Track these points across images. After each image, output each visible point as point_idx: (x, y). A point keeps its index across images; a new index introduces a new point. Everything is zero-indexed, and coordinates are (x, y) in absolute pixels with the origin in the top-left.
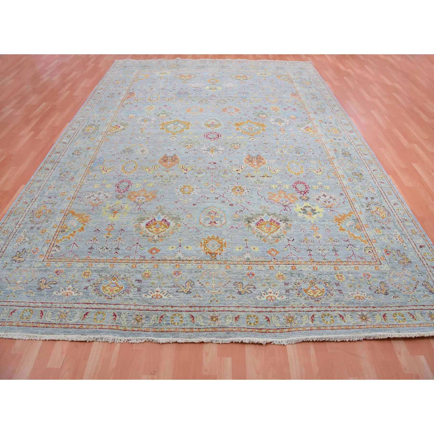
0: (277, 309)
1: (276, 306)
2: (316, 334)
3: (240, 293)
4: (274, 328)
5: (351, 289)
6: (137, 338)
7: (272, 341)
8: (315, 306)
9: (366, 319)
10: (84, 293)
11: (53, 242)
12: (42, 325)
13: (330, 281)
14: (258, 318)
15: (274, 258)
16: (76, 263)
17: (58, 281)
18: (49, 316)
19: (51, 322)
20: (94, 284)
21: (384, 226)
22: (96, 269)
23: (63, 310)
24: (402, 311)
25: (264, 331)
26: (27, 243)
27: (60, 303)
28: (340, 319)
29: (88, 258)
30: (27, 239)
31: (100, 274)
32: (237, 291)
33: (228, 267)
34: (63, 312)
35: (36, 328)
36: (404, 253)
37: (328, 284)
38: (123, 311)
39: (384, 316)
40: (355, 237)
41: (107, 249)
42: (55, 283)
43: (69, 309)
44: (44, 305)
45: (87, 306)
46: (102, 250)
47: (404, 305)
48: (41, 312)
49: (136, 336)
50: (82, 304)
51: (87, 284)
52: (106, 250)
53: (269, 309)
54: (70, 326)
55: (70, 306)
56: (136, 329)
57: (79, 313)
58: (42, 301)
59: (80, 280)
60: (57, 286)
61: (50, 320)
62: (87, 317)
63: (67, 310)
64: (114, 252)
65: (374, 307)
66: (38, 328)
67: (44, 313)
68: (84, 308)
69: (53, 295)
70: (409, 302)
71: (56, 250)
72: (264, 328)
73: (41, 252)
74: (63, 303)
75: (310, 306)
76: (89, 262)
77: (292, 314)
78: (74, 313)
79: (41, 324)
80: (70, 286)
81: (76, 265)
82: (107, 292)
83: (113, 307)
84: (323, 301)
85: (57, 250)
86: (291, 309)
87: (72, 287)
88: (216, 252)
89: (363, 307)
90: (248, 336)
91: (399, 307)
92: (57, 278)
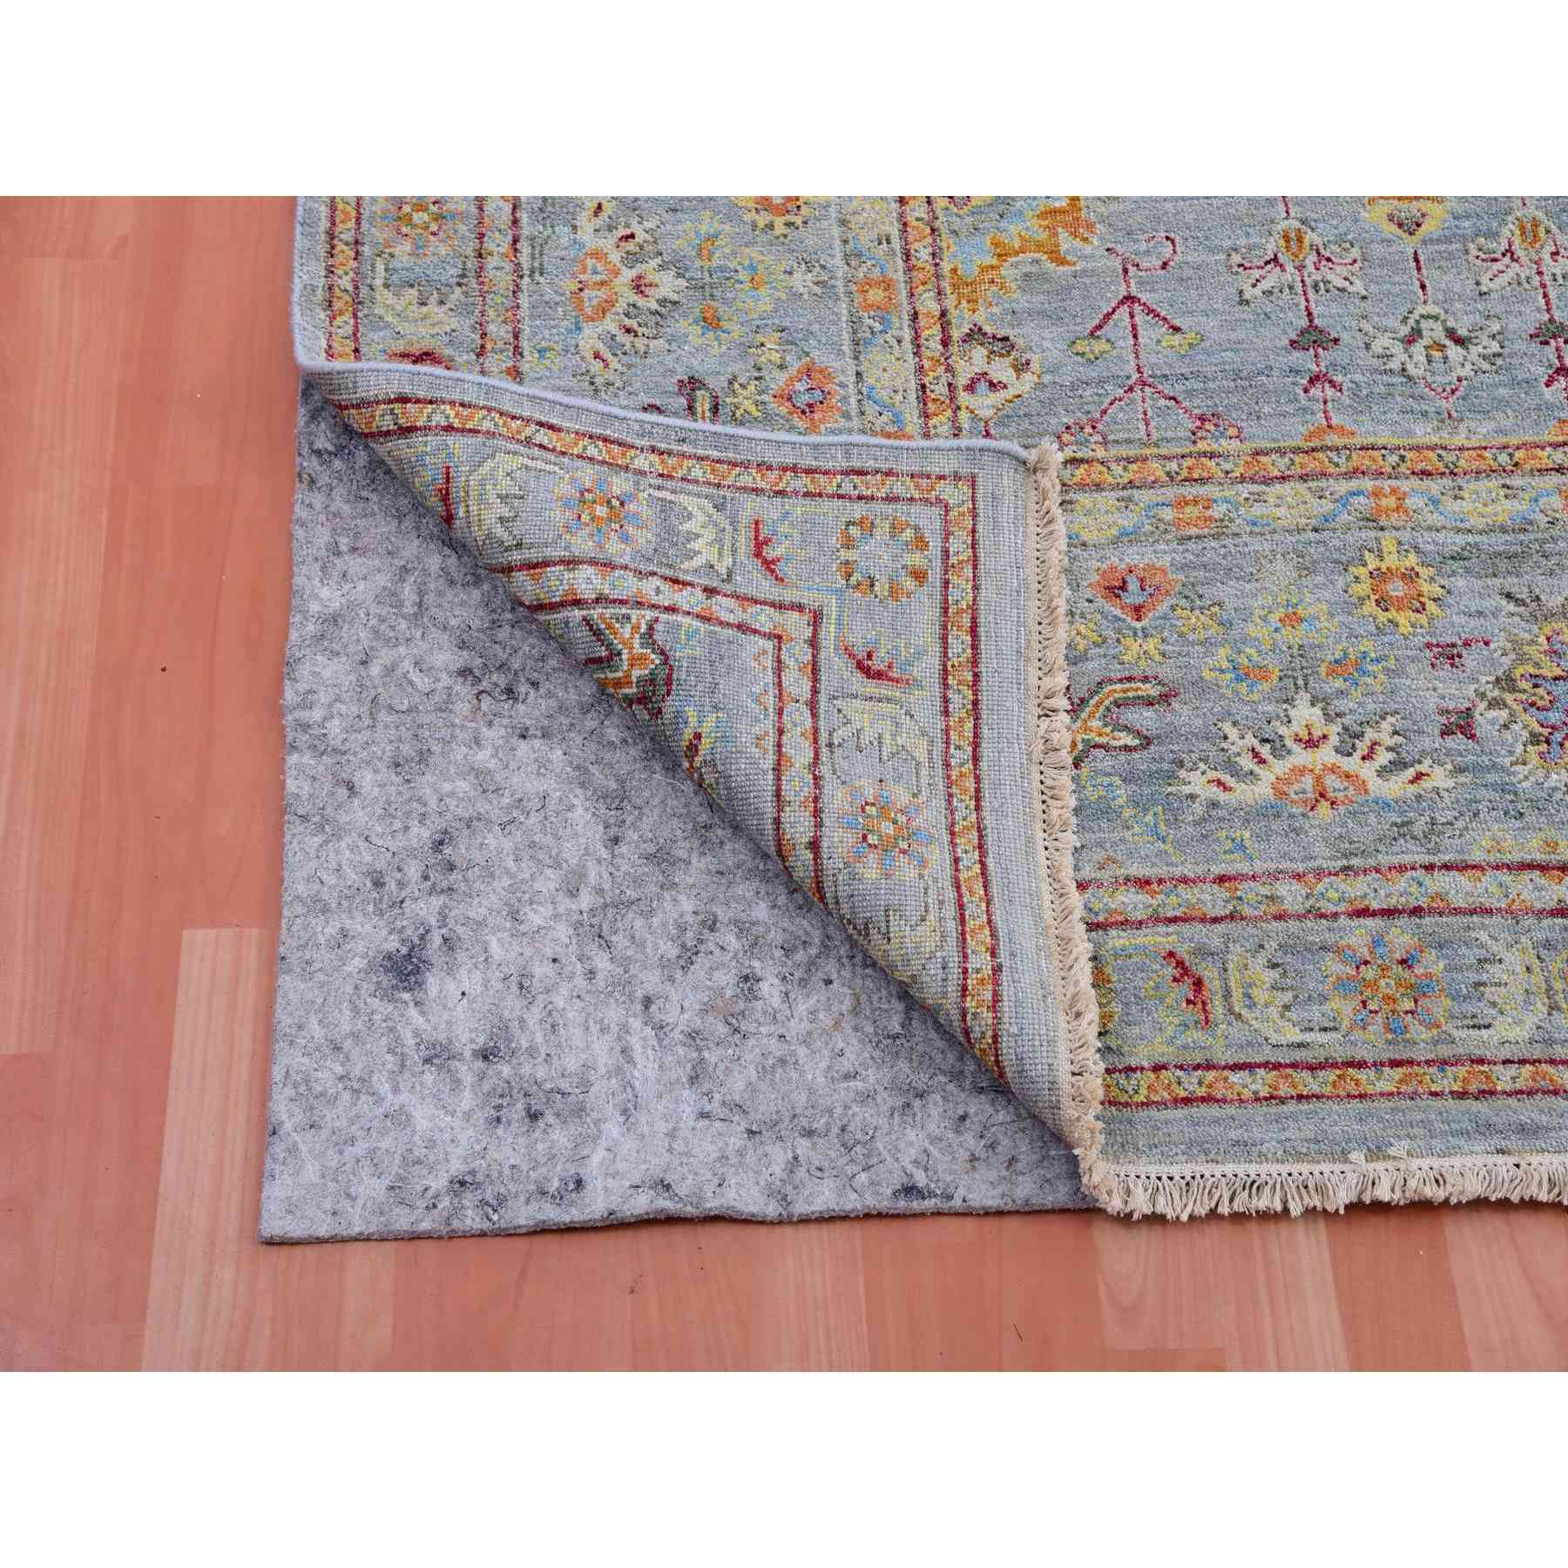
10: (1459, 770)
11: (928, 304)
12: (1260, 1082)
16: (1245, 490)
17: (1167, 671)
18: (1260, 995)
19: (1321, 1055)
20: (1507, 682)
22: (1461, 540)
23: (1358, 934)
26: (682, 325)
27: (1298, 877)
29: (1332, 439)
30: (668, 285)
31: (1511, 583)
34: (1364, 952)
35: (1214, 1111)
41: (1460, 341)
42: (1150, 690)
43: (1403, 921)
44: (1172, 903)
46: (1418, 349)
48: (1170, 971)
50: (1505, 877)
51: (1451, 689)
52: (1454, 351)
54: (1505, 1078)
55: (1400, 891)
57: (1513, 959)
58: (1137, 870)
59: (1366, 645)
60: (1183, 713)
61: (1295, 1035)
63: (1401, 936)
64: (1542, 373)
66: (1230, 1110)
67: (1209, 973)
68: (1540, 914)
69: (1198, 809)
71: (996, 377)
73: (871, 409)
74: (1320, 874)
76: (1357, 472)
78: (1470, 955)
79: (1235, 1078)
80: (1305, 714)
81: (1258, 510)
85: (1001, 370)
87: (1328, 718)
92: (1150, 645)
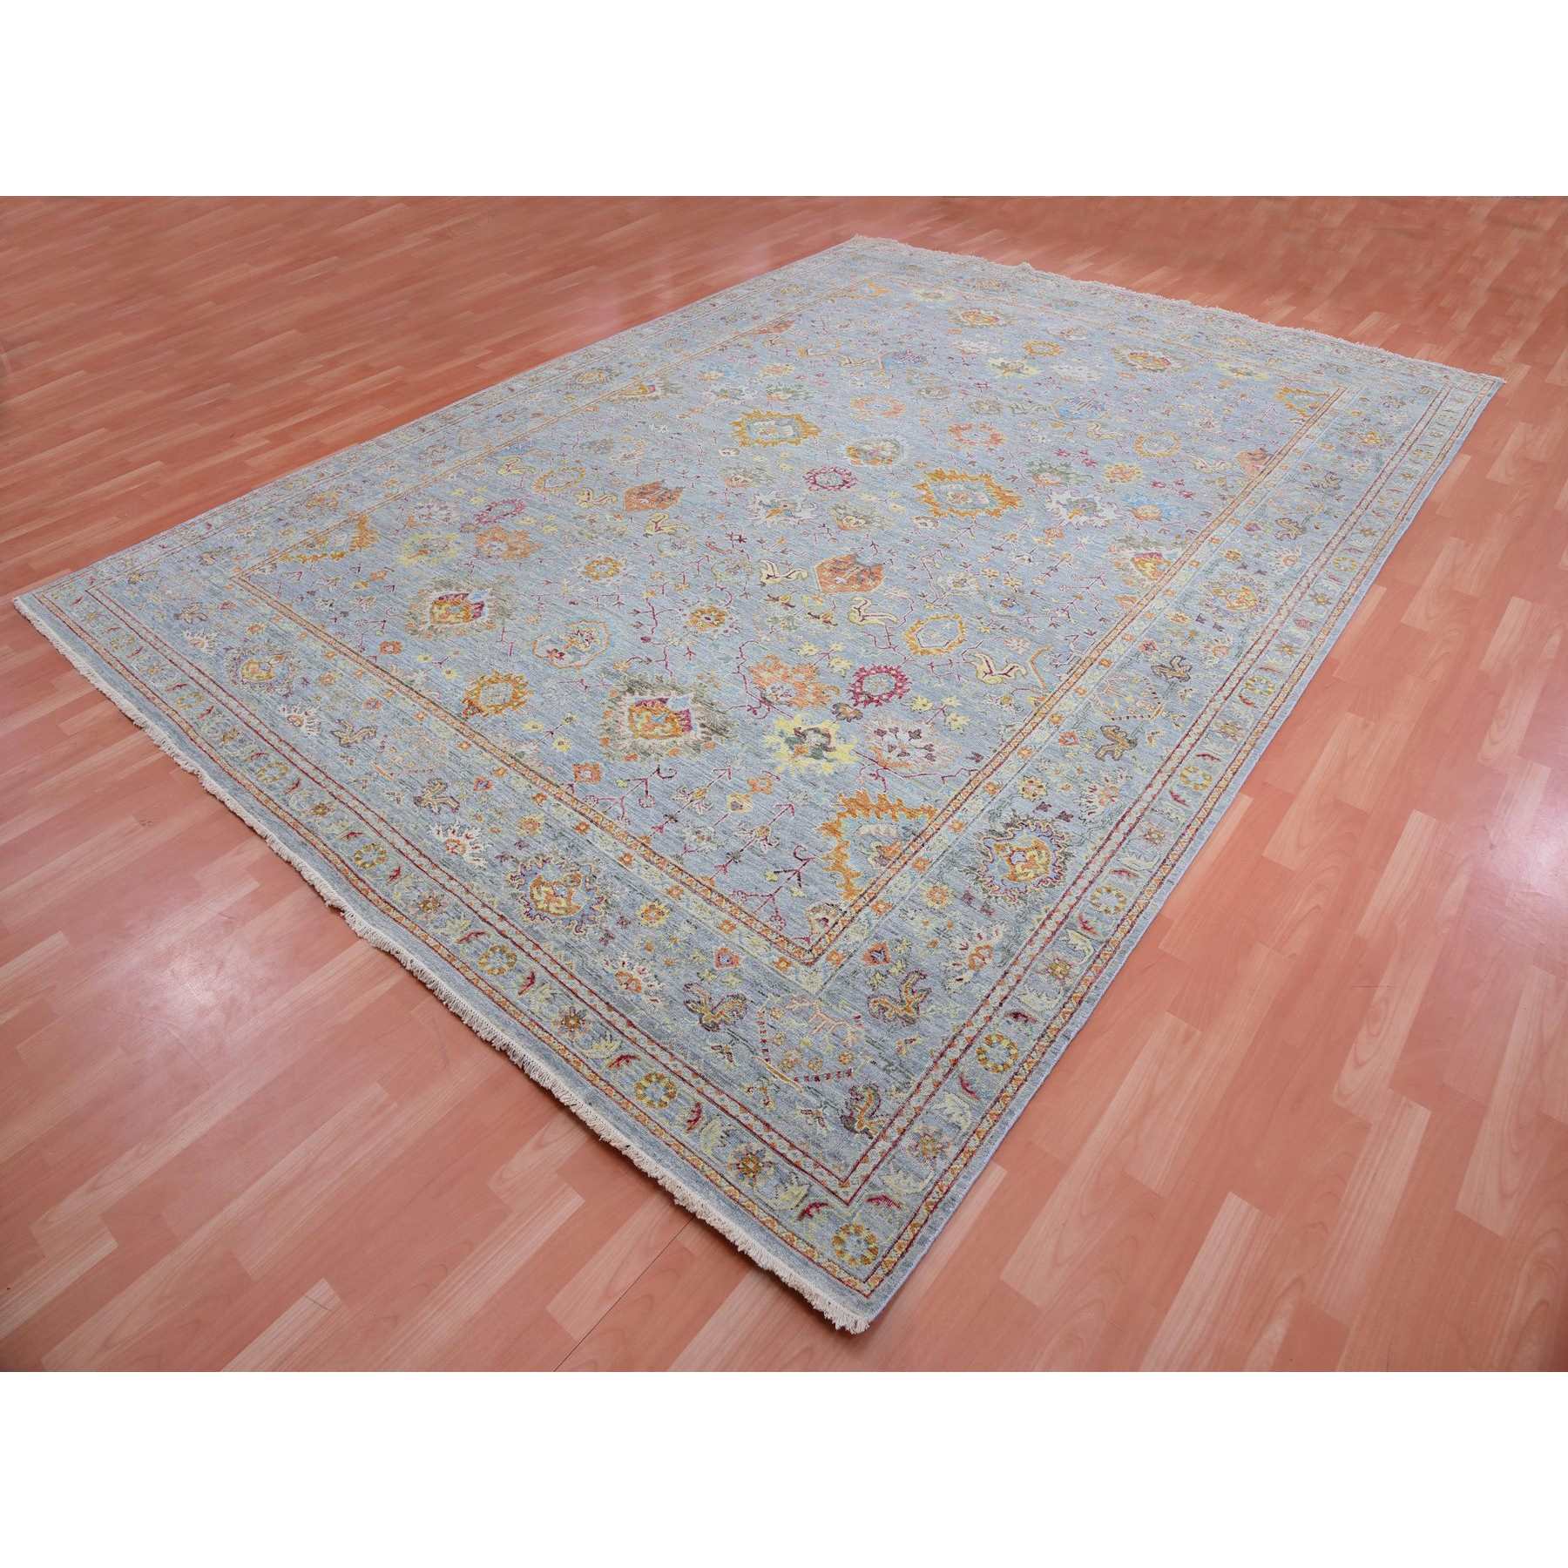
0: (437, 871)
1: (441, 867)
2: (425, 959)
3: (418, 801)
4: (382, 896)
5: (638, 954)
6: (190, 760)
7: (345, 909)
8: (511, 921)
9: (573, 1027)
10: (217, 654)
13: (618, 903)
14: (383, 860)
15: (571, 786)
20: (245, 649)
21: (980, 896)
24: (685, 1087)
25: (361, 885)
28: (522, 981)
29: (288, 606)
31: (272, 638)
32: (420, 794)
33: (465, 746)
34: (161, 665)
36: (928, 991)
37: (603, 905)
38: (226, 712)
39: (627, 1058)
40: (838, 866)
41: (331, 606)
43: (173, 665)
45: (196, 675)
46: (322, 603)
47: (716, 1081)
49: (192, 757)
50: (194, 669)
51: (237, 645)
52: (328, 606)
53: (423, 861)
54: (144, 689)
55: (180, 662)
56: (205, 747)
57: (174, 679)
59: (238, 632)
62: (178, 690)
63: (169, 666)
65: (630, 1024)
68: (189, 676)
70: (740, 1085)
72: (367, 881)
75: (501, 913)
76: (282, 612)
77: (449, 899)
78: (171, 674)
82: (245, 671)
83: (223, 696)
84: (541, 926)
86: (460, 891)
88: (483, 708)
89: (607, 1003)
90: (320, 870)
91: (696, 1074)
